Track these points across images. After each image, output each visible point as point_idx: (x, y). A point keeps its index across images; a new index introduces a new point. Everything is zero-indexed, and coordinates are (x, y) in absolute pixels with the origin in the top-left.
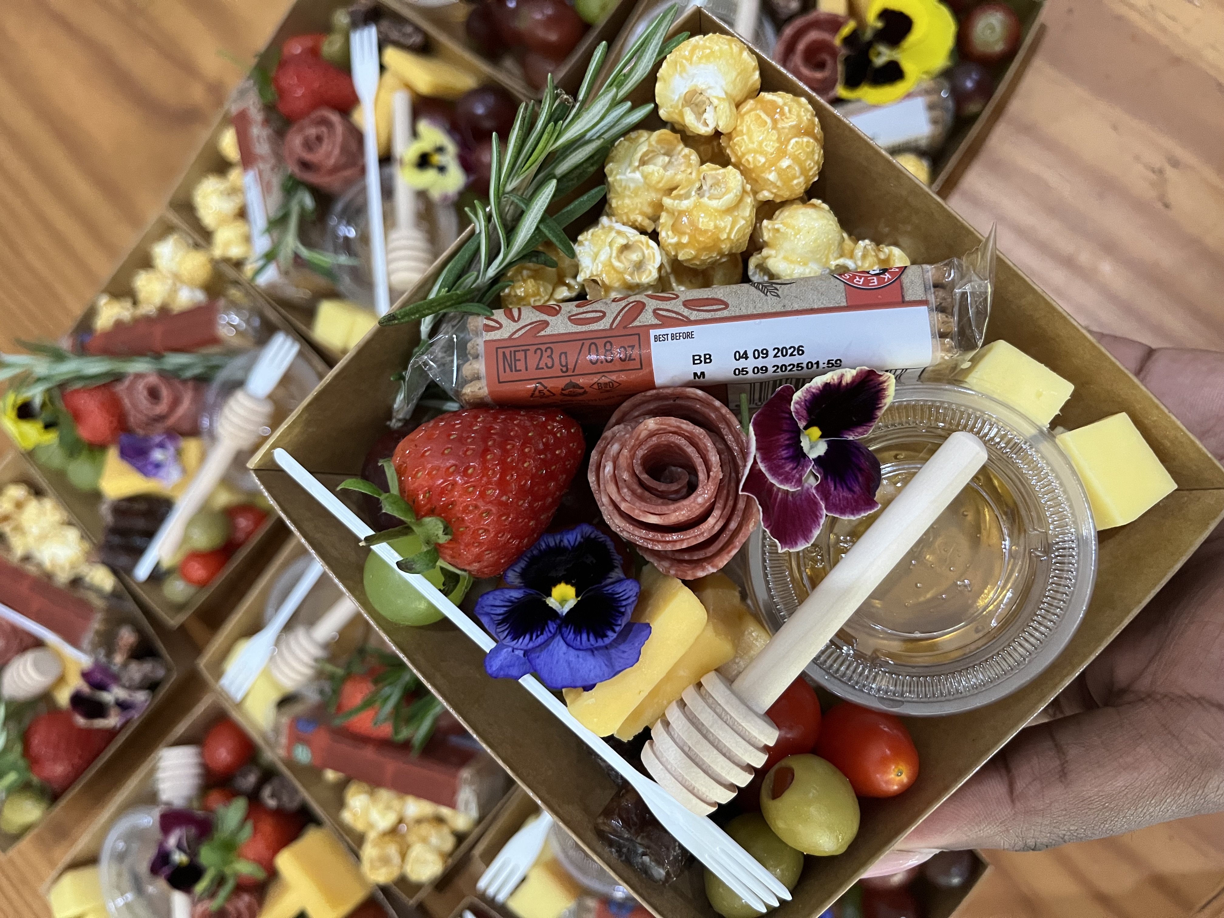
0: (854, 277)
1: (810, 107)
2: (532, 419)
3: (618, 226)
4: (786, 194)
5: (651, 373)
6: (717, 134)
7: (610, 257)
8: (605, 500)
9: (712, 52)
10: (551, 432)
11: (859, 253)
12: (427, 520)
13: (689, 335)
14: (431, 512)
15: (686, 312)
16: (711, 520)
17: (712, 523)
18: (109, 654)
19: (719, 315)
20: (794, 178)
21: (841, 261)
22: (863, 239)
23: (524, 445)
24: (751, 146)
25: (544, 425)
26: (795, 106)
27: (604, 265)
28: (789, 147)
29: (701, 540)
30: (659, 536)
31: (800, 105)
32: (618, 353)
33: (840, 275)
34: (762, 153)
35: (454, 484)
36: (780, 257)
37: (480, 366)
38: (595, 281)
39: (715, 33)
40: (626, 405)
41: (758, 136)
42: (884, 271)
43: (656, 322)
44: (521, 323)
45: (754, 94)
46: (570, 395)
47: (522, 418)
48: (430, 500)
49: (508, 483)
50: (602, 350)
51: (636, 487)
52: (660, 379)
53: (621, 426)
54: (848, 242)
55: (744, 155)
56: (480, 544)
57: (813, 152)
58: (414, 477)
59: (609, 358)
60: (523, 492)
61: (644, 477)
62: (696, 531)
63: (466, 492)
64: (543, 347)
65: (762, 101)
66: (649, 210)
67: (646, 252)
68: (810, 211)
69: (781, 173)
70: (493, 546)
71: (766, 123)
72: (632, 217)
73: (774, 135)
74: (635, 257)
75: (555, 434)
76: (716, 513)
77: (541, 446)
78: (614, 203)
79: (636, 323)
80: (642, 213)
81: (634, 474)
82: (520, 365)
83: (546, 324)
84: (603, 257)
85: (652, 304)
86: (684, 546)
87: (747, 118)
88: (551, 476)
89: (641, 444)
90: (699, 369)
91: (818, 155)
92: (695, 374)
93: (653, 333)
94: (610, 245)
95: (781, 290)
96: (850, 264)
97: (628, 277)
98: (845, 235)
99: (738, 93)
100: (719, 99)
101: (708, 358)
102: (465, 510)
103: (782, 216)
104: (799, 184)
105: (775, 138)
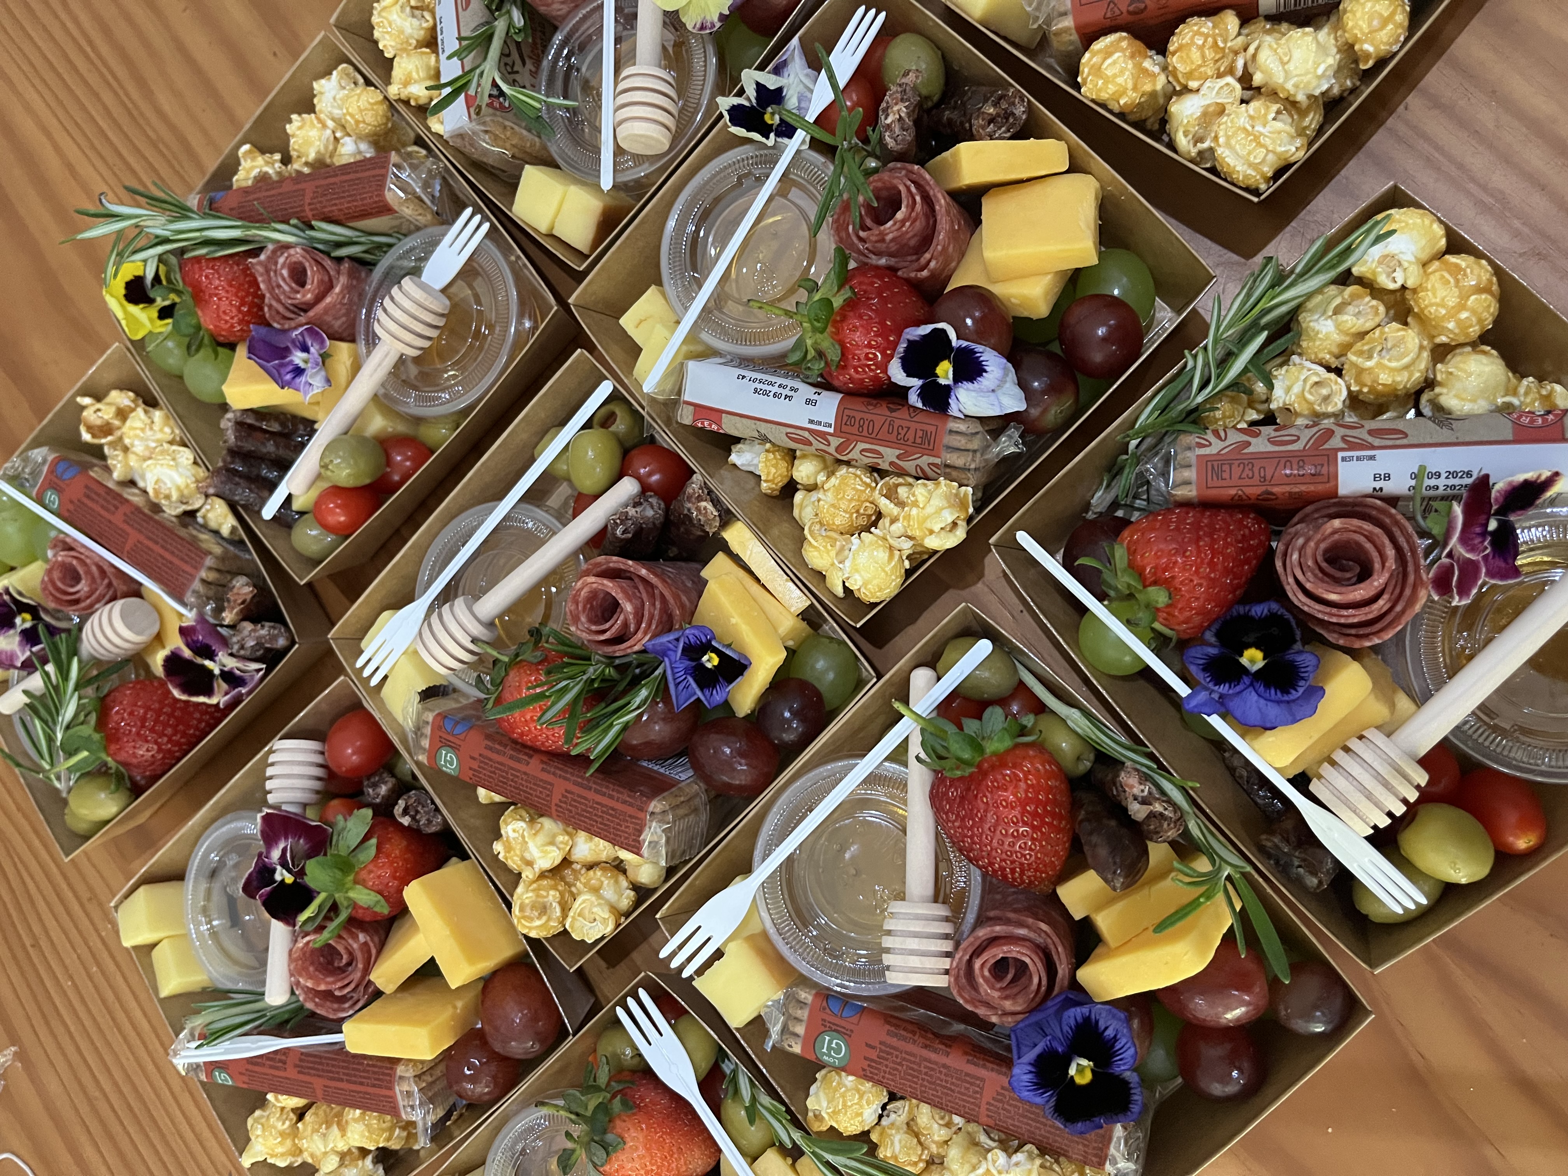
0: (1521, 416)
1: (1489, 268)
2: (1231, 516)
3: (1308, 364)
4: (1462, 339)
5: (1336, 487)
6: (1404, 288)
7: (1303, 391)
8: (1291, 580)
9: (1407, 224)
10: (1246, 527)
11: (1522, 390)
12: (1150, 589)
13: (1372, 458)
14: (1155, 583)
15: (1370, 439)
16: (1381, 602)
17: (1382, 604)
18: (218, 611)
19: (1398, 442)
20: (1471, 326)
21: (1507, 399)
22: (1527, 376)
23: (1227, 536)
24: (1433, 300)
25: (1241, 521)
26: (1475, 267)
27: (1297, 396)
28: (1469, 303)
29: (1370, 616)
30: (1334, 611)
31: (1481, 267)
32: (1310, 469)
33: (1509, 414)
34: (1443, 305)
35: (1176, 562)
36: (1451, 394)
37: (1191, 474)
38: (1288, 410)
39: (1409, 207)
40: (1309, 509)
41: (1441, 293)
42: (1548, 412)
43: (1344, 446)
44: (1227, 443)
45: (1440, 256)
46: (1264, 500)
47: (1222, 515)
48: (1155, 574)
49: (1216, 564)
50: (1295, 466)
51: (1317, 571)
52: (1343, 491)
53: (1303, 525)
54: (1514, 381)
55: (1426, 307)
56: (1192, 609)
57: (1489, 306)
58: (1142, 556)
59: (1301, 473)
60: (1227, 571)
61: (1324, 565)
62: (1367, 609)
63: (1184, 570)
64: (1246, 462)
65: (1447, 263)
66: (1336, 350)
67: (1334, 387)
68: (1483, 359)
69: (1459, 322)
70: (1201, 612)
71: (1449, 282)
72: (1320, 356)
73: (1456, 292)
74: (1325, 392)
75: (1249, 528)
76: (1386, 596)
77: (1240, 537)
78: (1304, 344)
79: (1326, 446)
80: (1330, 353)
81: (1316, 562)
82: (1226, 475)
83: (1249, 444)
84: (1296, 389)
85: (1340, 432)
86: (1356, 620)
87: (1432, 277)
88: (1247, 561)
89: (1324, 539)
90: (1378, 485)
91: (1494, 308)
92: (1375, 489)
93: (1340, 455)
94: (1305, 381)
95: (1455, 424)
96: (1516, 401)
97: (1317, 408)
98: (1510, 374)
99: (1424, 256)
100: (1409, 262)
101: (1387, 477)
102: (1182, 583)
103: (1454, 360)
104: (1474, 331)
105: (1457, 294)
